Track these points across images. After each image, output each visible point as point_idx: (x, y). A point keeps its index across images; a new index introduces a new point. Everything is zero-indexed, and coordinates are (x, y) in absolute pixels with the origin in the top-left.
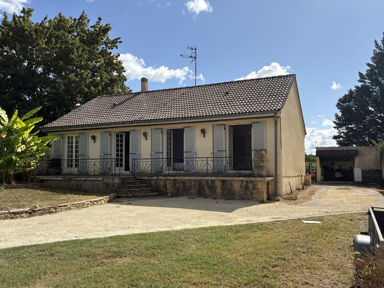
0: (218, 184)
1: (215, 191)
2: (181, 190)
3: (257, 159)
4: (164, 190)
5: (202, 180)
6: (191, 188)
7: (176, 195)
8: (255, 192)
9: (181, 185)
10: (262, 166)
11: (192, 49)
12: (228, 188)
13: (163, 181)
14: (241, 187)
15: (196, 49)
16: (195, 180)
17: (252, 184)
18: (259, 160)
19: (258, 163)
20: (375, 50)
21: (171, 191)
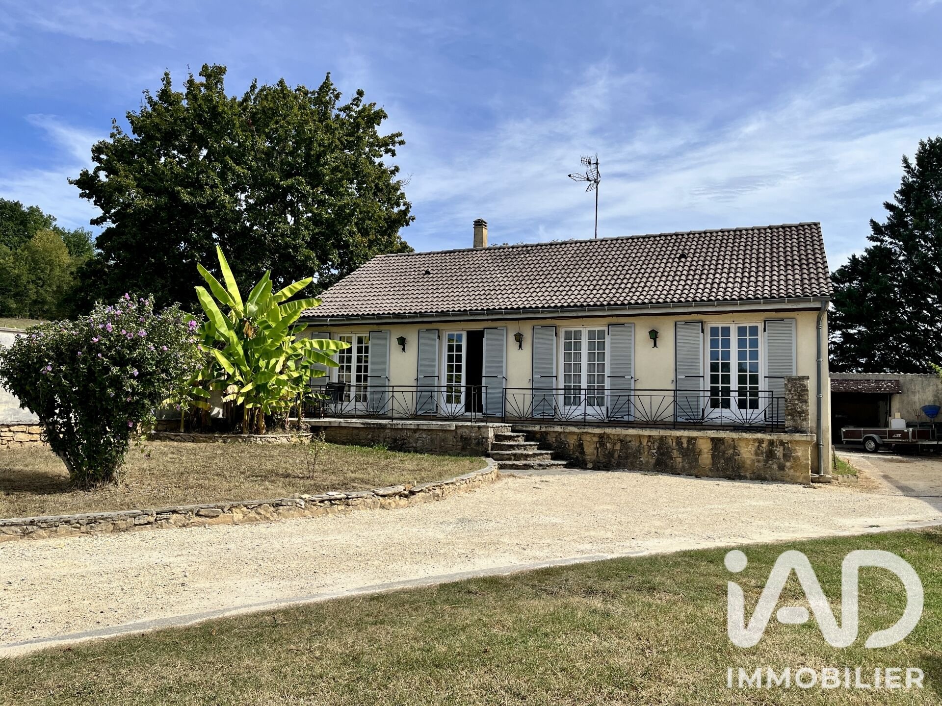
0: (705, 447)
1: (697, 460)
2: (616, 455)
3: (791, 396)
4: (577, 454)
5: (666, 437)
6: (640, 453)
7: (605, 467)
8: (788, 464)
9: (618, 447)
10: (803, 412)
11: (590, 163)
12: (726, 455)
13: (575, 437)
14: (757, 454)
15: (597, 164)
16: (650, 436)
17: (782, 448)
18: (795, 397)
19: (794, 405)
20: (905, 177)
21: (594, 458)
